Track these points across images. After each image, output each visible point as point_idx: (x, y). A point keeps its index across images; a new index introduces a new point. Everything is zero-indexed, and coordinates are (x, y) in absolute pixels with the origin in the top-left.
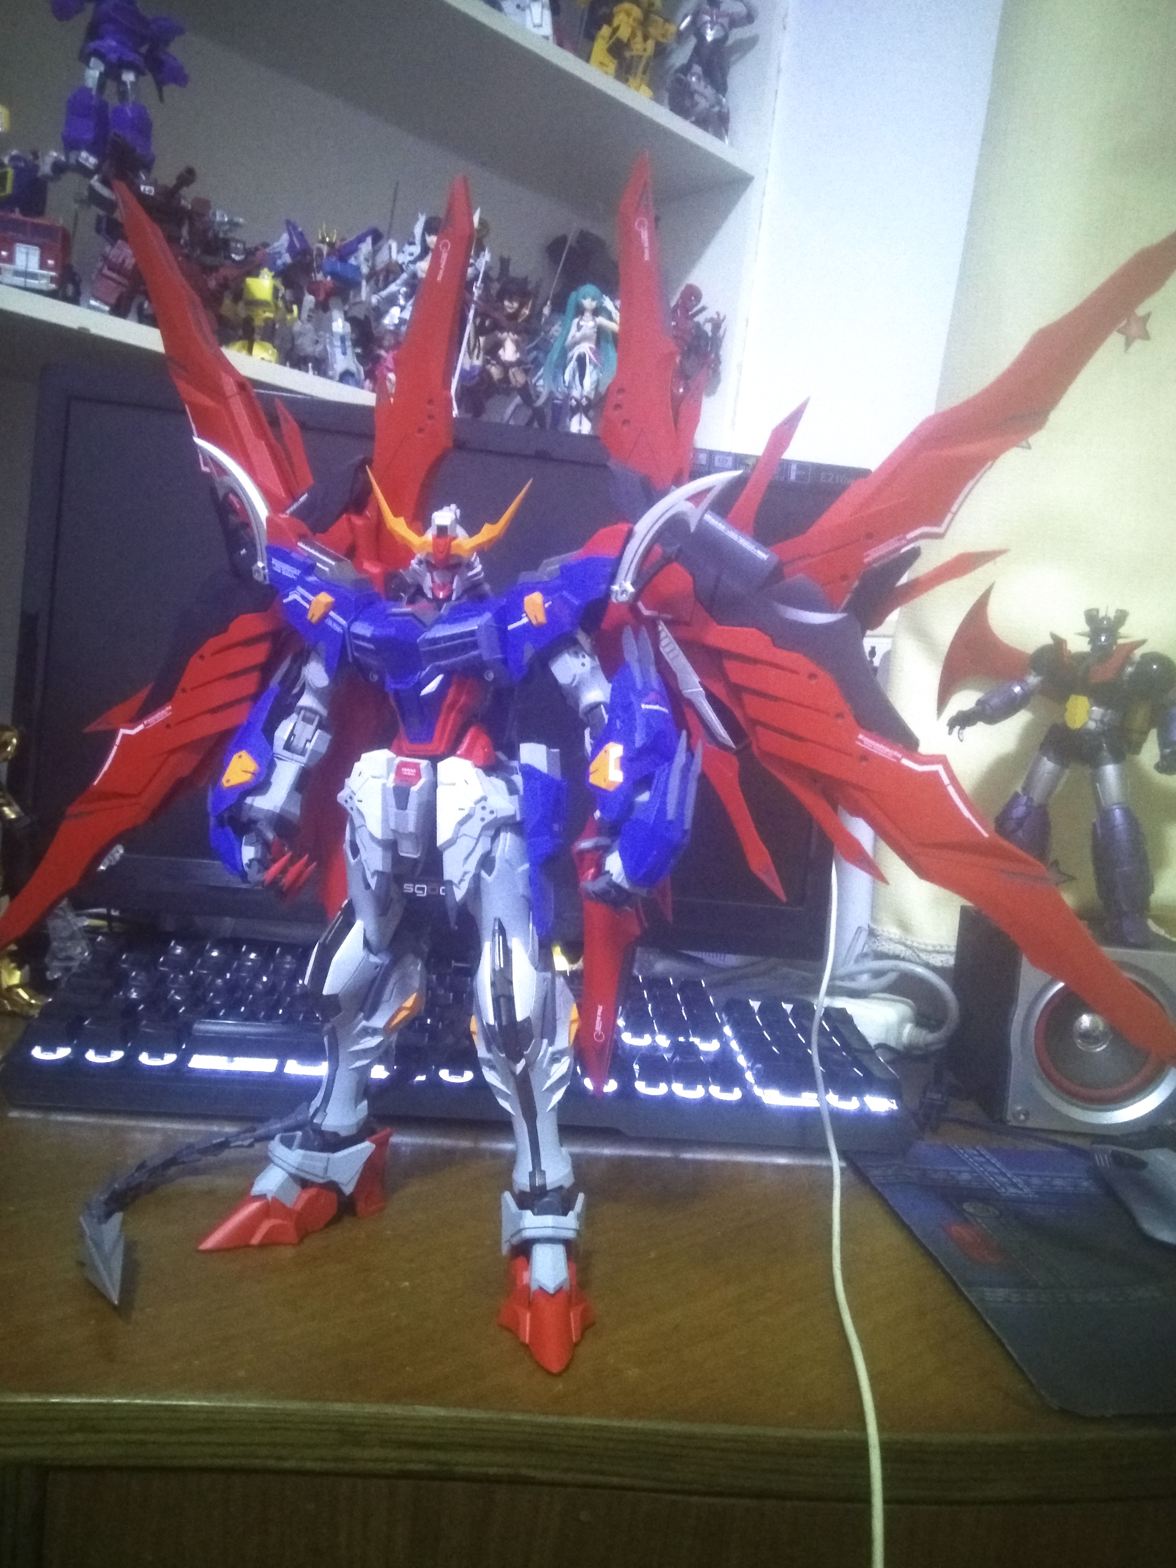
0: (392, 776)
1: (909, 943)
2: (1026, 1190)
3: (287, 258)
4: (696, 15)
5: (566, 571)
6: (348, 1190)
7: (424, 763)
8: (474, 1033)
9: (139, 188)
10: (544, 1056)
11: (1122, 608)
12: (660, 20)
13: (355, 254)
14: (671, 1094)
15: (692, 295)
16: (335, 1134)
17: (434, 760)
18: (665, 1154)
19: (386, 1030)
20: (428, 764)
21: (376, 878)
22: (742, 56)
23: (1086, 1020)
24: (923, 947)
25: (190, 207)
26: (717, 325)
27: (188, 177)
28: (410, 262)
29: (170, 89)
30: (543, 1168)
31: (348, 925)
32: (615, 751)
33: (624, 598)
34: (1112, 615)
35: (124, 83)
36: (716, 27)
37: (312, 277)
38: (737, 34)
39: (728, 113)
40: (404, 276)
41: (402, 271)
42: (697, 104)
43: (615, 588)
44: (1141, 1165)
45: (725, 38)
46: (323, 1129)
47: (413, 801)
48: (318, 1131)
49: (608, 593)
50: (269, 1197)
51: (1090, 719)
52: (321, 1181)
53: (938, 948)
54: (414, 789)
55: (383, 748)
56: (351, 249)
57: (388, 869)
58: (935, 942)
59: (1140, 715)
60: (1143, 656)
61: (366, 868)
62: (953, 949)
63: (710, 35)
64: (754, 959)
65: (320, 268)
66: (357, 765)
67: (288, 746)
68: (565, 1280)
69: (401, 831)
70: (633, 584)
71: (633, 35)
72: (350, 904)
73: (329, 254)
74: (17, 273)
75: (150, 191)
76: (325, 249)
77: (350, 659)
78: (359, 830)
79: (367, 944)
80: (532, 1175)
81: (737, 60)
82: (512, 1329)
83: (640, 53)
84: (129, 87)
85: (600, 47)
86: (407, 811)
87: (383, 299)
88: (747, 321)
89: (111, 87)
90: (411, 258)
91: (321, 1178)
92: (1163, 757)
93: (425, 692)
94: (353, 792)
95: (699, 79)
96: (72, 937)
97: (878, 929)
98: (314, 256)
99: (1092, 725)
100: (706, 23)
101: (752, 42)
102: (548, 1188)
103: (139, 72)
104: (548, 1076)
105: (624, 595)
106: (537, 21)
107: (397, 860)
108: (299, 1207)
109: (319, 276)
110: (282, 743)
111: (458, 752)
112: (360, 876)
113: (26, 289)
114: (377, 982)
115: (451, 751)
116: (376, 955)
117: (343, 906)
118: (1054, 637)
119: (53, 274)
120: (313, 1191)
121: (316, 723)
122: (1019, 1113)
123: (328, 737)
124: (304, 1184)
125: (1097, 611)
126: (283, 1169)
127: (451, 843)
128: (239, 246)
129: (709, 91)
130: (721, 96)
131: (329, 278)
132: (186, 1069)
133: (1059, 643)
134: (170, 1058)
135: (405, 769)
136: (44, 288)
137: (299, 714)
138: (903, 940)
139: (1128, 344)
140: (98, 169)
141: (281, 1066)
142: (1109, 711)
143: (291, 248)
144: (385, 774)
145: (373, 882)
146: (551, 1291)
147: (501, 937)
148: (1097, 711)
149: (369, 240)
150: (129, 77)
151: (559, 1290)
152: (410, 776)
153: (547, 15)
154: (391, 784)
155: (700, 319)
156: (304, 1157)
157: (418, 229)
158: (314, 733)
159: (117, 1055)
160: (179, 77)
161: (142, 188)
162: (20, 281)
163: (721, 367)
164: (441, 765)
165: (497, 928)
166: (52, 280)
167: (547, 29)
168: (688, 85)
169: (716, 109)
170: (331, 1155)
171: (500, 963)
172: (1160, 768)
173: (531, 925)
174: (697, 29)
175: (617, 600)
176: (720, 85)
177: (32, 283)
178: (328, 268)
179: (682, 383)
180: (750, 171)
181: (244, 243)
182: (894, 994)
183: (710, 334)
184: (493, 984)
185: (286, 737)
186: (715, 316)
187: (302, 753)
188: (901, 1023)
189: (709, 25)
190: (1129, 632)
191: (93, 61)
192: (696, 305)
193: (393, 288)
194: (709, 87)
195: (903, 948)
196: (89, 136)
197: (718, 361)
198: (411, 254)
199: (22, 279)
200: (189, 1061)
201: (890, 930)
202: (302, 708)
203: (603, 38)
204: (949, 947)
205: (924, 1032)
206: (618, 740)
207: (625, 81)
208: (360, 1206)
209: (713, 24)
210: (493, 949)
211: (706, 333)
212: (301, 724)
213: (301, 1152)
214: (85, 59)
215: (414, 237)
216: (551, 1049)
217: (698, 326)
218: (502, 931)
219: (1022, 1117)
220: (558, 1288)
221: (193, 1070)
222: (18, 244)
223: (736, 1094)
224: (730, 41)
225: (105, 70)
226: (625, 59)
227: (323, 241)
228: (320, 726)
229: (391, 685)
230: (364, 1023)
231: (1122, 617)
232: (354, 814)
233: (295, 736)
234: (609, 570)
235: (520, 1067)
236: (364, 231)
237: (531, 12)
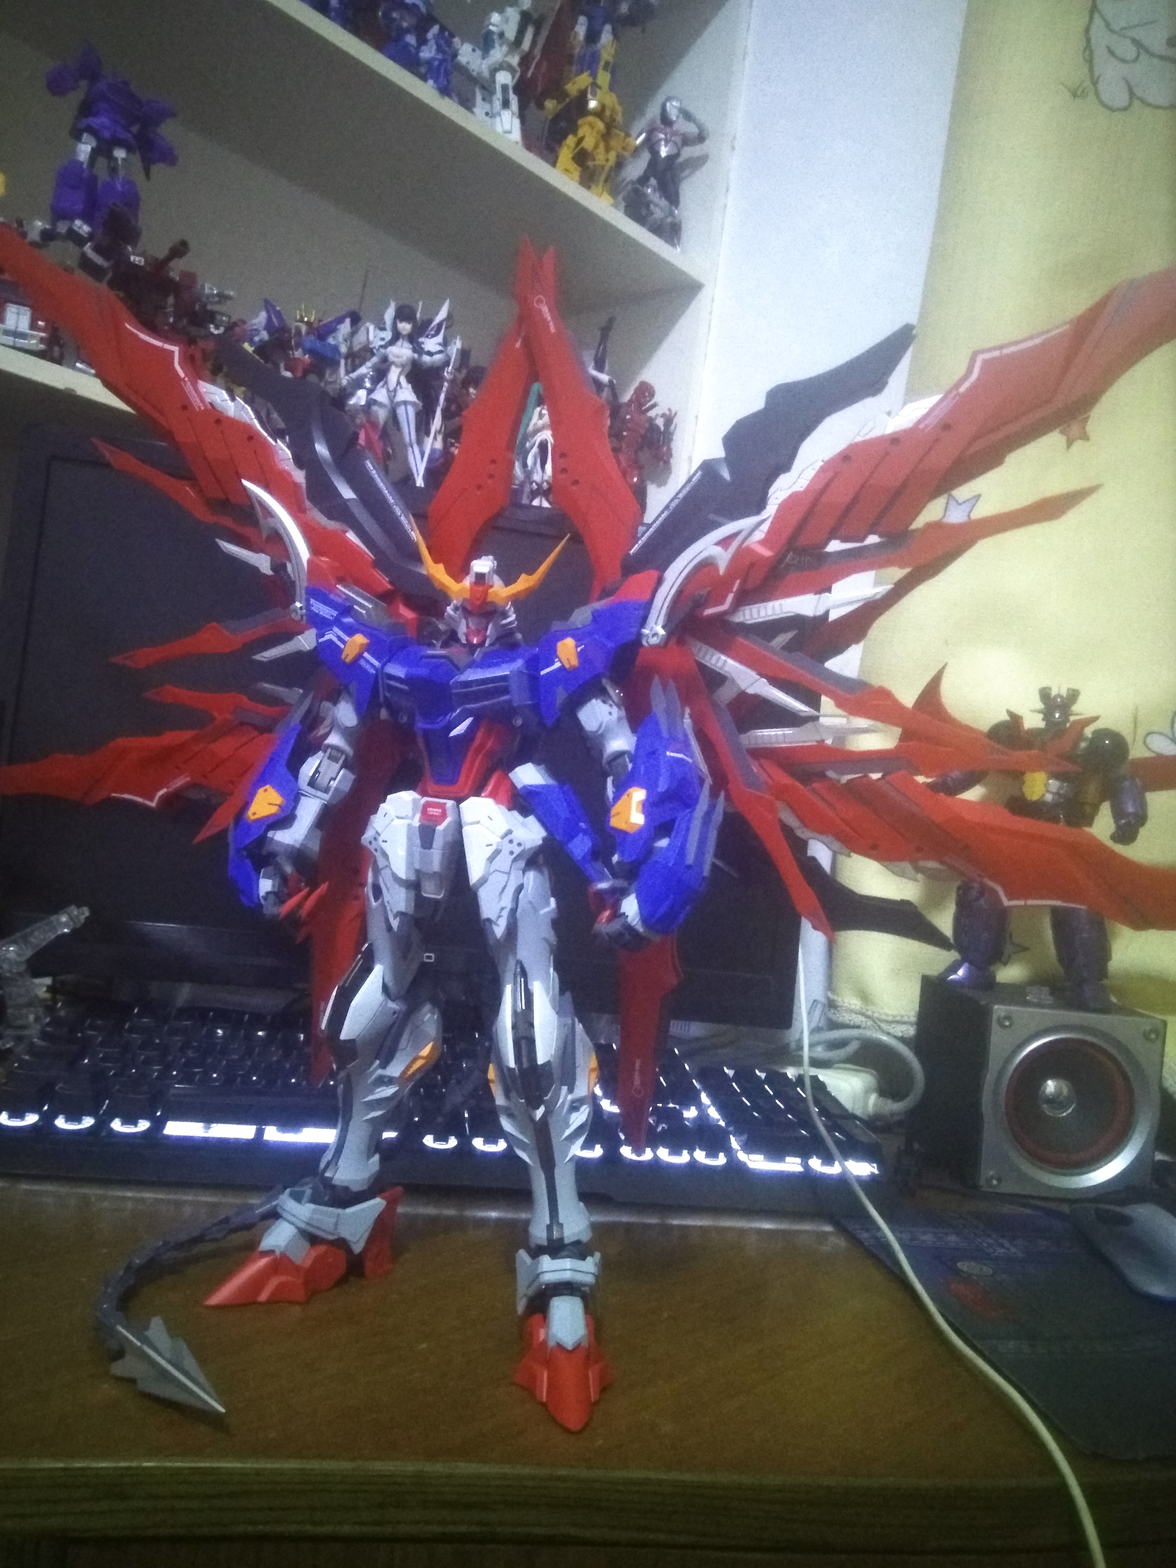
0: (418, 816)
1: (869, 1013)
2: (1013, 1250)
3: (265, 335)
4: (651, 132)
5: (597, 616)
6: (357, 1248)
7: (450, 803)
8: (492, 1081)
9: (129, 259)
10: (563, 1103)
11: (1075, 687)
12: (623, 134)
13: (334, 335)
14: (656, 1159)
15: (645, 392)
16: (346, 1189)
17: (459, 800)
18: (653, 1220)
19: (402, 1080)
20: (453, 804)
21: (398, 919)
22: (693, 172)
23: (1051, 1086)
24: (883, 1017)
25: (178, 279)
26: (669, 420)
27: (180, 249)
28: (381, 346)
29: (158, 169)
30: (561, 1221)
31: (367, 970)
32: (638, 795)
33: (654, 641)
34: (1064, 693)
35: (116, 159)
36: (669, 145)
37: (290, 354)
38: (688, 152)
39: (681, 222)
40: (375, 360)
41: (373, 354)
42: (652, 214)
43: (646, 631)
44: (1127, 1220)
45: (678, 155)
46: (333, 1182)
47: (439, 842)
48: (328, 1184)
49: (639, 635)
50: (278, 1253)
51: (1048, 791)
52: (331, 1237)
53: (898, 1018)
54: (440, 828)
55: (409, 790)
56: (331, 329)
57: (411, 911)
58: (895, 1013)
59: (1092, 789)
60: (1095, 732)
61: (388, 909)
62: (913, 1019)
63: (664, 152)
64: (723, 1027)
65: (298, 345)
66: (382, 806)
67: (312, 783)
68: (583, 1337)
69: (424, 870)
70: (663, 627)
71: (596, 146)
72: (370, 945)
73: (308, 333)
74: (7, 333)
75: (140, 261)
76: (304, 329)
77: (382, 699)
78: (383, 872)
79: (385, 988)
80: (549, 1228)
81: (689, 176)
82: (530, 1390)
83: (604, 163)
84: (120, 162)
85: (566, 154)
86: (432, 850)
87: (353, 380)
88: (697, 417)
89: (102, 162)
90: (383, 343)
91: (331, 1234)
92: (1119, 827)
93: (453, 733)
94: (377, 832)
95: (654, 190)
96: (30, 1004)
97: (839, 1000)
98: (292, 335)
99: (1049, 797)
100: (660, 140)
101: (700, 161)
102: (566, 1241)
103: (129, 149)
104: (568, 1126)
105: (655, 638)
106: (507, 127)
107: (420, 901)
108: (308, 1263)
109: (298, 354)
110: (307, 780)
111: (483, 795)
112: (382, 919)
113: (14, 347)
114: (393, 1031)
115: (477, 792)
116: (393, 1000)
117: (363, 949)
118: (1010, 714)
119: (43, 335)
120: (322, 1249)
121: (341, 762)
122: (992, 1178)
123: (352, 777)
124: (313, 1239)
125: (1050, 689)
126: (292, 1223)
127: (483, 881)
128: (224, 318)
129: (663, 203)
130: (673, 208)
131: (307, 356)
132: (159, 1136)
133: (1015, 720)
134: (143, 1125)
135: (431, 809)
136: (34, 348)
137: (325, 752)
138: (864, 1011)
139: (1069, 444)
140: (91, 237)
141: (260, 1133)
142: (1065, 784)
143: (269, 327)
144: (410, 814)
145: (395, 923)
146: (570, 1348)
147: (522, 979)
148: (1054, 784)
149: (348, 321)
150: (120, 154)
151: (577, 1347)
152: (436, 816)
153: (517, 122)
154: (416, 822)
155: (652, 413)
156: (314, 1212)
157: (389, 314)
158: (339, 773)
159: (88, 1122)
160: (168, 157)
161: (132, 258)
162: (10, 340)
163: (672, 461)
164: (463, 805)
165: (518, 970)
166: (42, 340)
167: (516, 135)
168: (645, 195)
169: (669, 220)
170: (340, 1211)
171: (522, 1005)
172: (1116, 838)
173: (551, 970)
174: (651, 145)
175: (648, 642)
176: (673, 197)
177: (21, 342)
178: (308, 345)
179: (636, 472)
180: (701, 279)
181: (230, 317)
182: (856, 1065)
183: (662, 428)
184: (514, 1027)
185: (311, 774)
186: (668, 413)
187: (326, 790)
188: (867, 1092)
189: (663, 143)
190: (1082, 708)
191: (85, 136)
192: (649, 401)
193: (363, 370)
194: (663, 199)
195: (863, 1019)
196: (80, 207)
197: (669, 454)
198: (383, 339)
199: (12, 339)
200: (163, 1128)
201: (849, 1001)
202: (329, 746)
203: (569, 148)
204: (909, 1017)
205: (889, 1102)
206: (641, 786)
207: (589, 188)
208: (369, 1264)
209: (667, 142)
210: (514, 991)
211: (658, 428)
212: (326, 762)
213: (312, 1206)
214: (77, 135)
215: (385, 323)
216: (570, 1097)
217: (651, 420)
218: (524, 973)
219: (995, 1182)
220: (576, 1345)
221: (168, 1137)
222: (10, 305)
223: (721, 1160)
224: (681, 159)
225: (97, 146)
226: (588, 168)
227: (302, 321)
228: (345, 766)
229: (420, 725)
230: (380, 1072)
231: (1074, 695)
232: (378, 855)
233: (320, 773)
234: (641, 612)
235: (539, 1113)
236: (344, 313)
237: (501, 120)
